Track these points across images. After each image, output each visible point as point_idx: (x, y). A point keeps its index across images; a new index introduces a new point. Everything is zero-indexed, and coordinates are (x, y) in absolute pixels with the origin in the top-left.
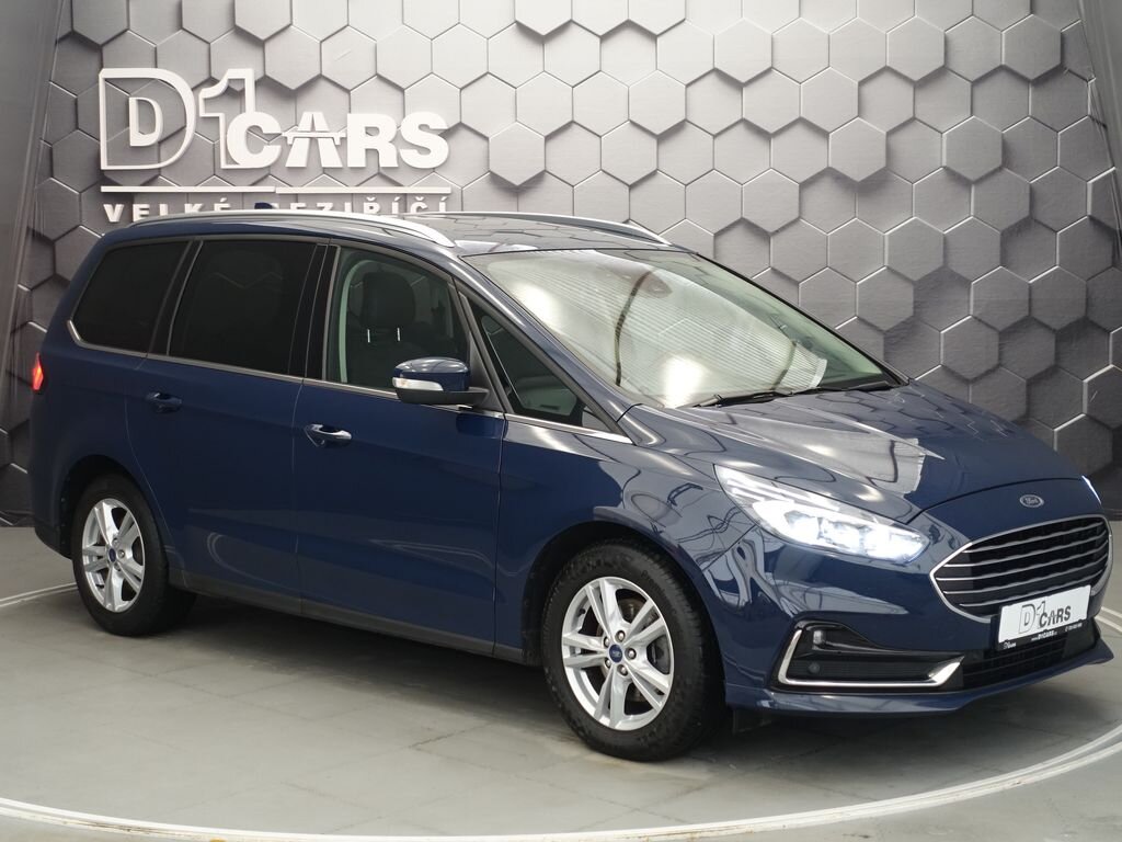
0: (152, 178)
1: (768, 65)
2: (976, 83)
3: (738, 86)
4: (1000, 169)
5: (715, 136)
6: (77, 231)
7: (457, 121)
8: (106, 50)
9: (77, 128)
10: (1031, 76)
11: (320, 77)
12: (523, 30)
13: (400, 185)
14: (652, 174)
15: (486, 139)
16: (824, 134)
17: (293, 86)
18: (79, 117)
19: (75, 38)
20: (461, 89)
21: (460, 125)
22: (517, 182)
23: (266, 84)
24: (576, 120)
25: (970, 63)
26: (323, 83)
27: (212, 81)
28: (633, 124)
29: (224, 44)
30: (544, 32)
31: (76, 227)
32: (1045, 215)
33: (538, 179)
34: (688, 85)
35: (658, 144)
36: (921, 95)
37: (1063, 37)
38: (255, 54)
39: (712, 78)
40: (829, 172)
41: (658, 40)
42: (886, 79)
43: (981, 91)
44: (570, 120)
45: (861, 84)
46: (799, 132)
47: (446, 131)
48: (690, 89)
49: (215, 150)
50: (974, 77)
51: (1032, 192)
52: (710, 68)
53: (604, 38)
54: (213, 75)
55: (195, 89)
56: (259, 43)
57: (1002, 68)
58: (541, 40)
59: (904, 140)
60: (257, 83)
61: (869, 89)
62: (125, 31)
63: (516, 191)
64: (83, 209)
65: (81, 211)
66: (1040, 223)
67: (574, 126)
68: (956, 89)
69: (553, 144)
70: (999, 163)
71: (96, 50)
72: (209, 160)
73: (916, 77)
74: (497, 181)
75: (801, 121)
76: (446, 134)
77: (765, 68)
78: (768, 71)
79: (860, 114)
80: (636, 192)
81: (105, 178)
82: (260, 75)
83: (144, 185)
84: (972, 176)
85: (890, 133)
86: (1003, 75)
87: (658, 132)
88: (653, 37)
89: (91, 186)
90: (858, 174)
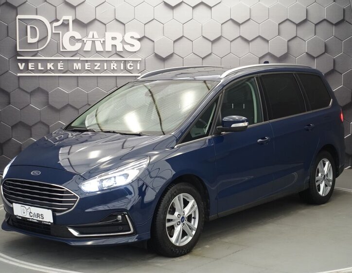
0: (35, 54)
1: (249, 18)
2: (316, 25)
3: (239, 25)
4: (324, 53)
5: (231, 42)
6: (8, 73)
7: (143, 35)
8: (18, 9)
9: (8, 36)
10: (334, 23)
11: (95, 19)
12: (166, 4)
13: (123, 57)
14: (210, 54)
15: (154, 42)
16: (268, 41)
17: (86, 23)
18: (9, 32)
19: (7, 4)
20: (145, 24)
21: (144, 37)
22: (164, 57)
23: (76, 22)
24: (184, 35)
25: (314, 18)
26: (96, 22)
27: (57, 20)
28: (203, 37)
29: (61, 7)
30: (173, 5)
31: (8, 71)
32: (338, 68)
33: (171, 56)
34: (222, 24)
35: (212, 44)
36: (298, 28)
37: (344, 10)
38: (73, 11)
39: (230, 22)
40: (269, 54)
41: (212, 9)
42: (287, 23)
43: (318, 27)
44: (182, 35)
45: (279, 24)
46: (259, 41)
47: (139, 39)
48: (223, 25)
49: (58, 45)
50: (316, 23)
51: (334, 61)
52: (229, 18)
53: (194, 8)
54: (57, 18)
55: (51, 23)
56: (74, 8)
57: (325, 20)
58: (172, 8)
59: (293, 44)
60: (73, 21)
61: (281, 26)
62: (26, 2)
63: (163, 60)
64: (10, 65)
65: (9, 66)
66: (337, 71)
67: (184, 38)
68: (310, 27)
69: (176, 43)
70: (324, 51)
71: (15, 8)
72: (56, 48)
73: (297, 23)
74: (157, 56)
75: (259, 36)
76: (140, 40)
77: (247, 19)
78: (249, 20)
79: (279, 34)
80: (205, 60)
81: (18, 54)
82: (74, 18)
83: (32, 56)
84: (315, 56)
85: (289, 41)
86: (325, 22)
87: (212, 40)
88: (210, 8)
89: (13, 57)
90: (278, 55)
